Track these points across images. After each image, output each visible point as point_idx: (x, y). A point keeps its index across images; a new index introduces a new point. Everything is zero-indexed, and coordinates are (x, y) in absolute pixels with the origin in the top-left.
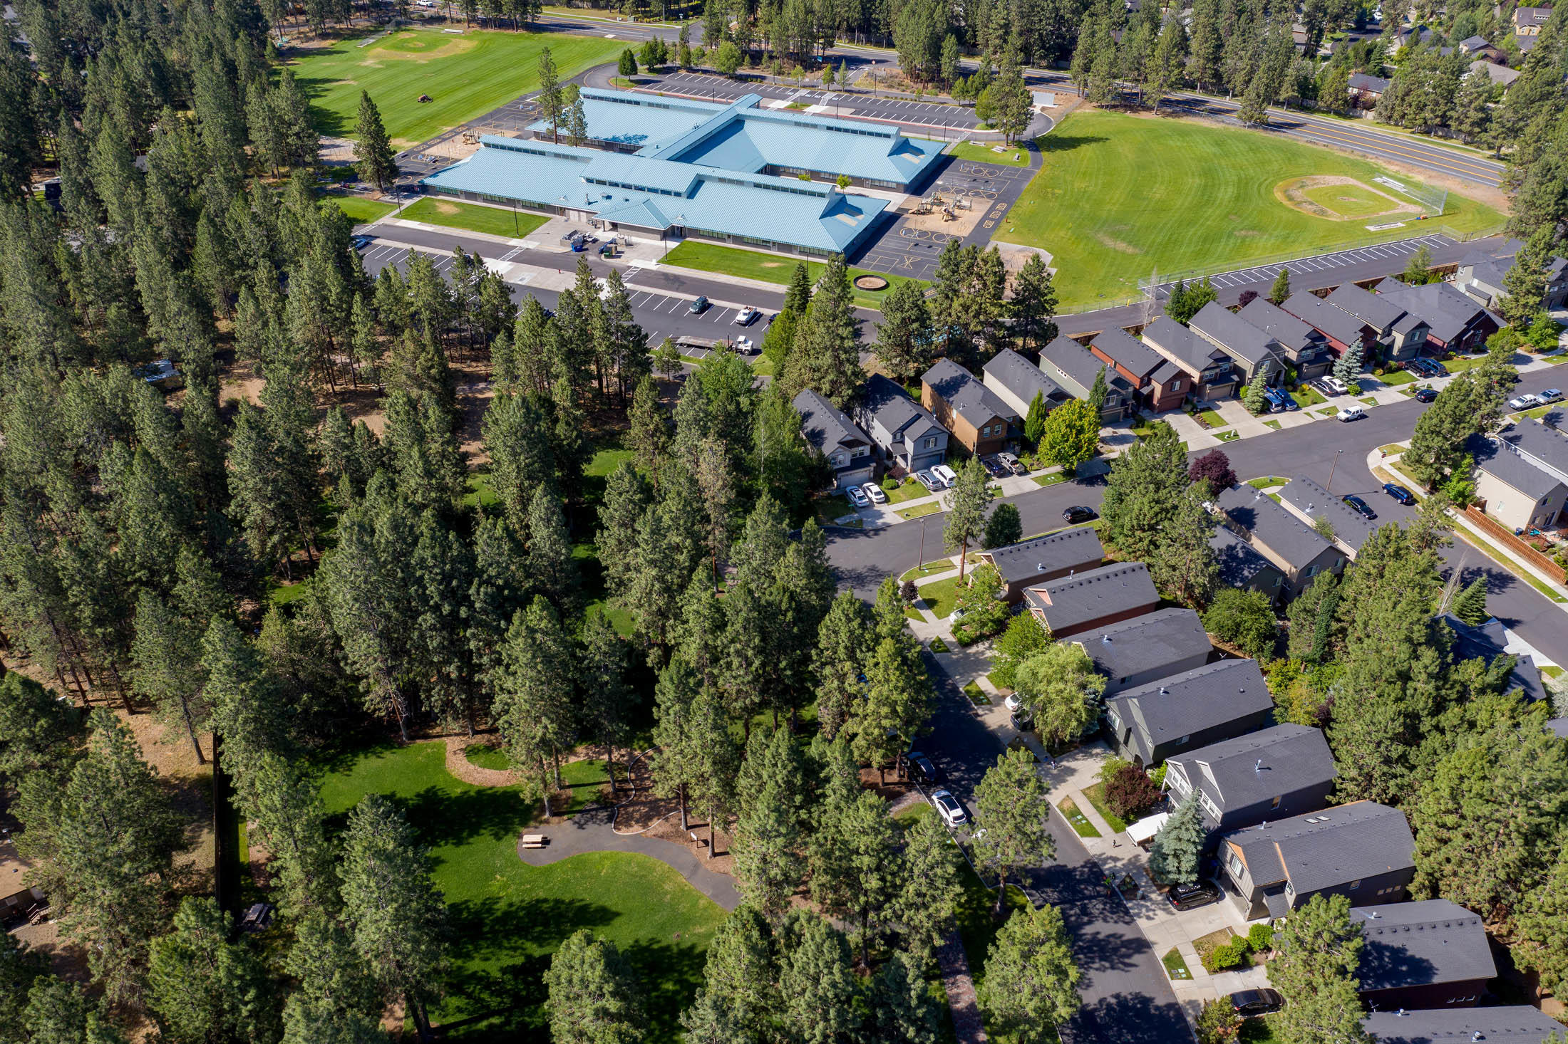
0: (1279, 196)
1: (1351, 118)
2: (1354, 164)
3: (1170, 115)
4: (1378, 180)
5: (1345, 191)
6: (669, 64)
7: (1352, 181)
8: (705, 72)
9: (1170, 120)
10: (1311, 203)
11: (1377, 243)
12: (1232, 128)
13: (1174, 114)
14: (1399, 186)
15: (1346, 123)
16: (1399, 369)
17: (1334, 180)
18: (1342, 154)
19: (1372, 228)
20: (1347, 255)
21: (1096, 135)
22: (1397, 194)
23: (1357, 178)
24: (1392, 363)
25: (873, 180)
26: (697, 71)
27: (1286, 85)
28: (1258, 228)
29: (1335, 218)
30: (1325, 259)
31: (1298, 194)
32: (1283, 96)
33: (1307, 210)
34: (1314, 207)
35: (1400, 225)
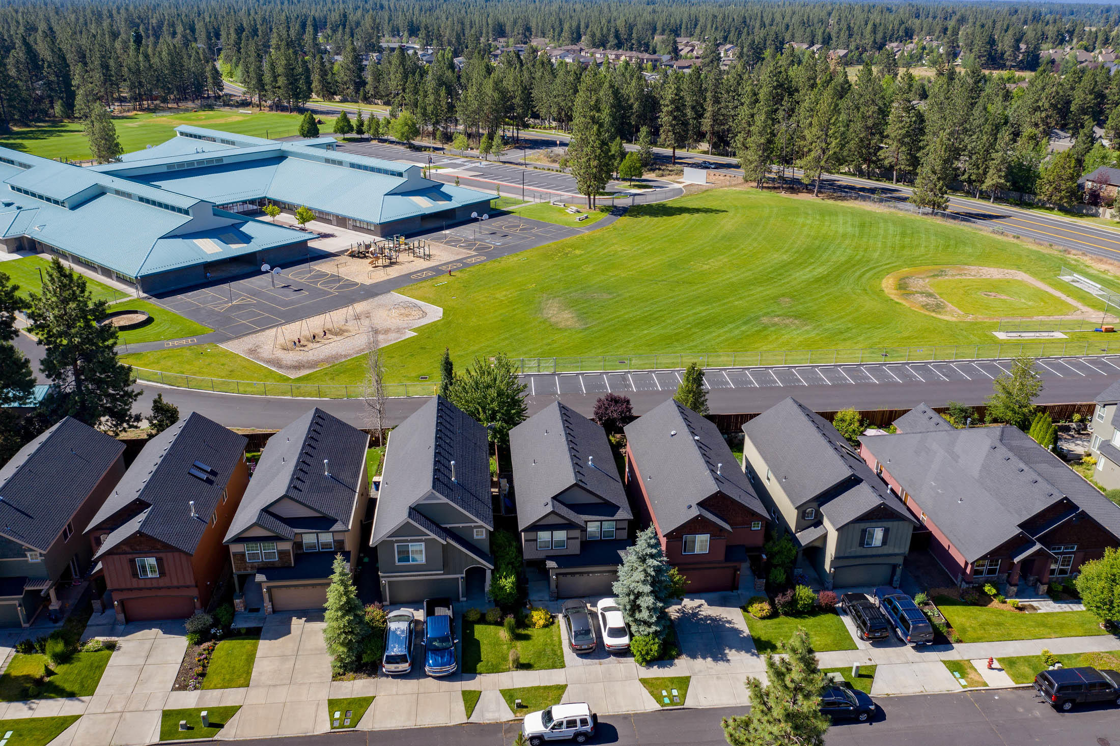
0: (888, 284)
1: (1080, 215)
2: (1041, 257)
3: (836, 199)
4: (1067, 278)
5: (995, 287)
6: (366, 136)
7: (1021, 276)
8: (392, 142)
9: (831, 202)
10: (930, 295)
11: (993, 355)
12: (901, 214)
13: (843, 199)
14: (1094, 289)
15: (1068, 219)
16: (814, 610)
17: (993, 273)
18: (1034, 247)
19: (1001, 336)
20: (923, 368)
21: (714, 208)
22: (1084, 297)
23: (1034, 274)
24: (804, 592)
25: (355, 220)
26: (385, 141)
27: (991, 171)
28: (804, 317)
29: (952, 315)
30: (876, 370)
31: (918, 284)
32: (988, 182)
33: (912, 305)
34: (930, 301)
35: (1058, 335)
